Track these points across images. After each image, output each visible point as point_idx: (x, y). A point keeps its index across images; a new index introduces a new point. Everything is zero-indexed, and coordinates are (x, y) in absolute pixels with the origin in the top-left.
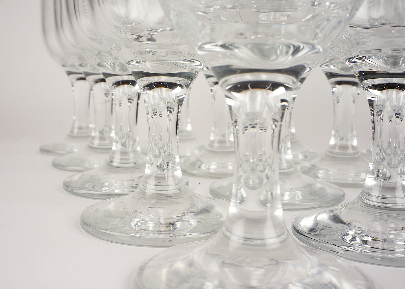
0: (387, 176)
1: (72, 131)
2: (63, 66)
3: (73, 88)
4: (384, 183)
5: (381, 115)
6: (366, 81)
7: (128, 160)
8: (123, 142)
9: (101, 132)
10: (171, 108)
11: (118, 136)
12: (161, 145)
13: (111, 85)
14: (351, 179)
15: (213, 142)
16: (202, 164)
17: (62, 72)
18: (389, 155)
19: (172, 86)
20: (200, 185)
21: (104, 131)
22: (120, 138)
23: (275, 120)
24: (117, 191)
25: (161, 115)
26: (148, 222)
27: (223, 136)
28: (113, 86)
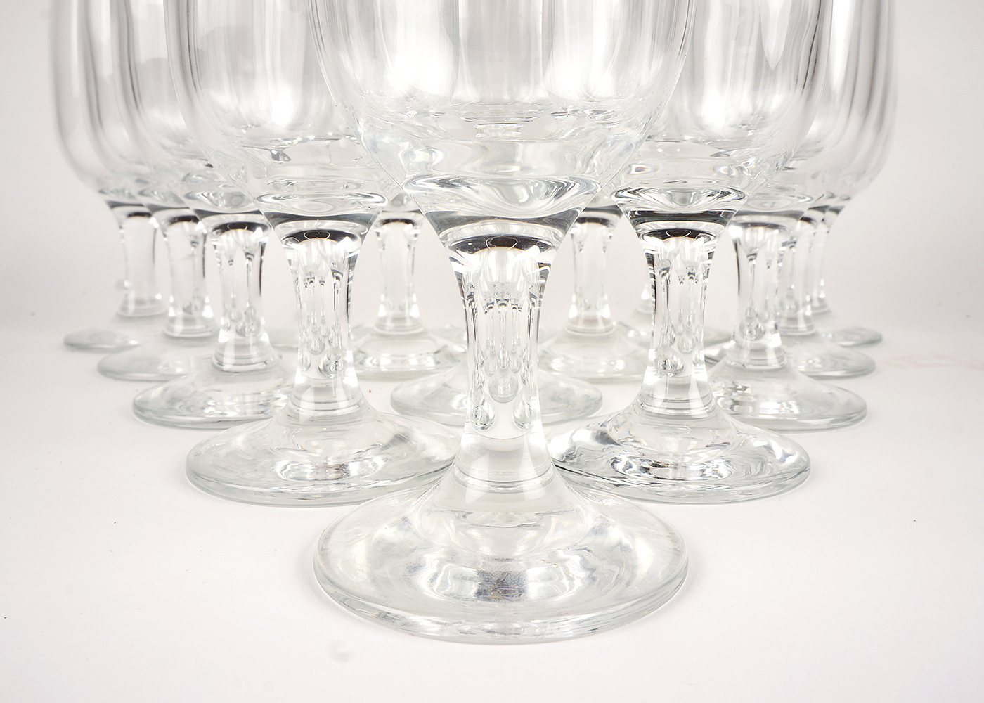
0: (678, 368)
1: (124, 308)
2: (101, 192)
3: (122, 231)
4: (673, 379)
5: (667, 275)
6: (643, 225)
7: (249, 358)
8: (240, 327)
9: (187, 310)
10: (339, 273)
11: (230, 318)
12: (323, 332)
13: (211, 229)
14: (603, 370)
15: (384, 320)
16: (365, 358)
17: (100, 203)
18: (680, 334)
19: (336, 236)
20: (370, 394)
21: (193, 308)
22: (233, 321)
23: (532, 296)
24: (231, 415)
25: (322, 283)
26: (305, 465)
27: (402, 308)
28: (215, 232)
